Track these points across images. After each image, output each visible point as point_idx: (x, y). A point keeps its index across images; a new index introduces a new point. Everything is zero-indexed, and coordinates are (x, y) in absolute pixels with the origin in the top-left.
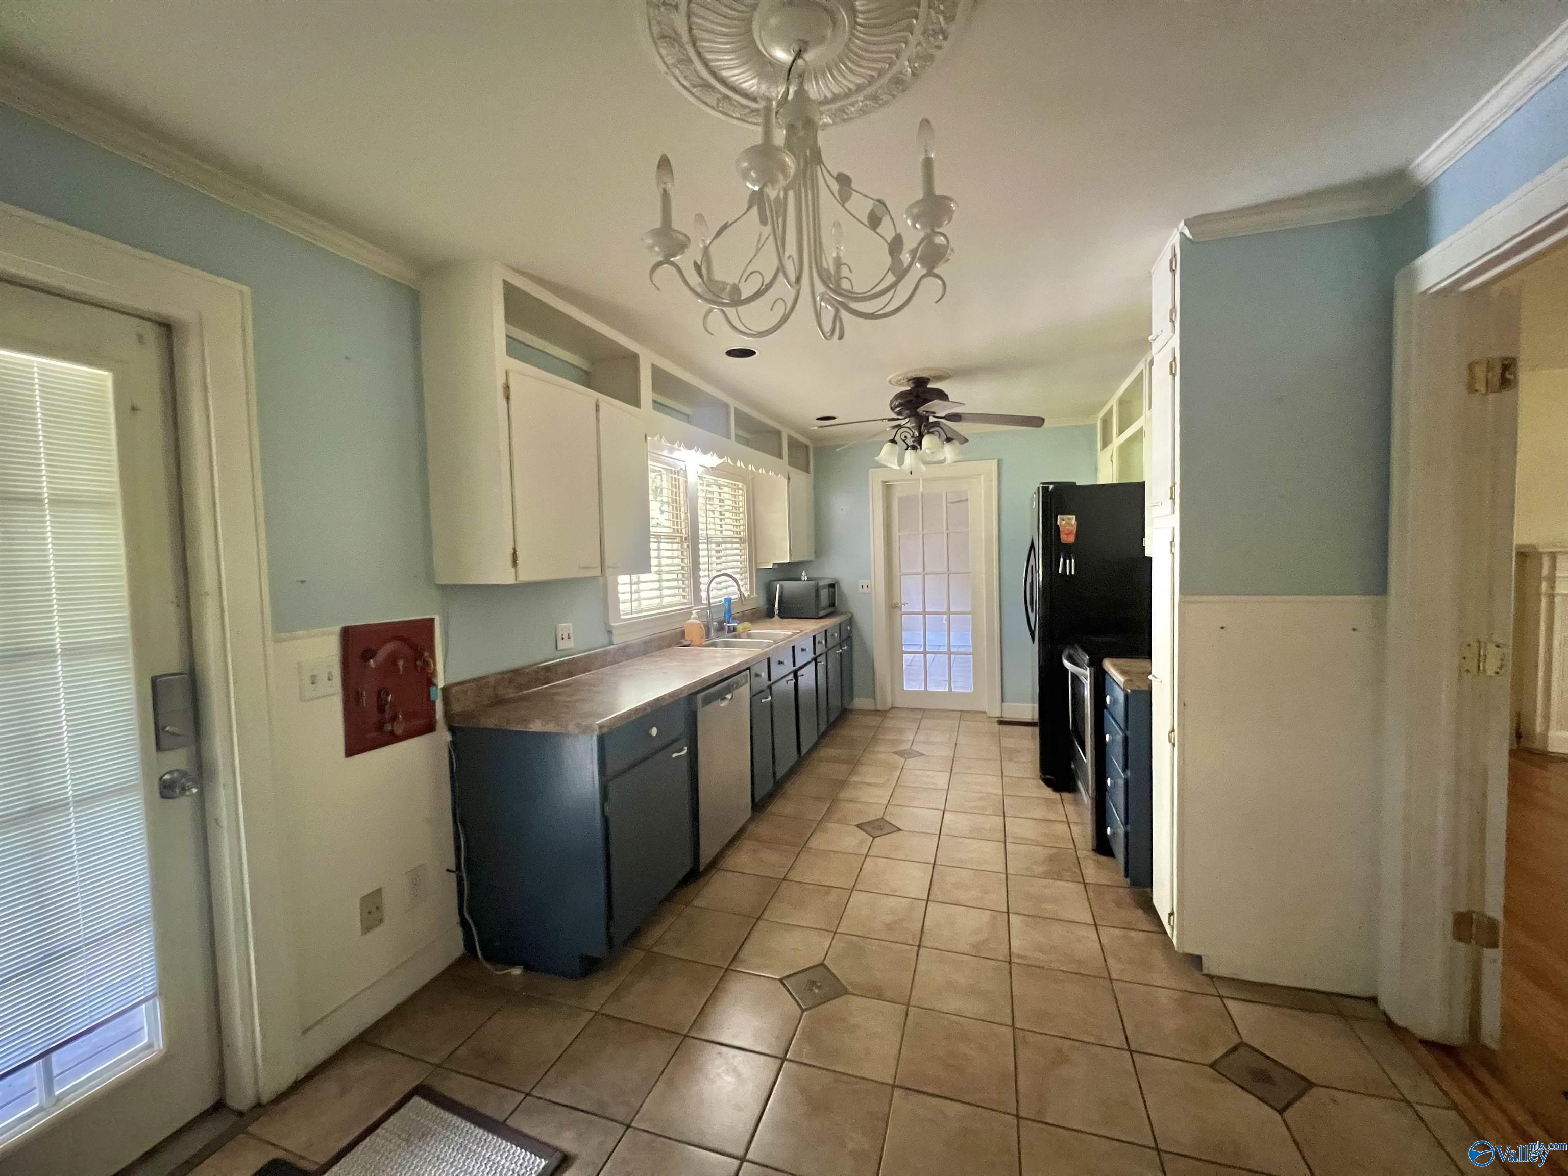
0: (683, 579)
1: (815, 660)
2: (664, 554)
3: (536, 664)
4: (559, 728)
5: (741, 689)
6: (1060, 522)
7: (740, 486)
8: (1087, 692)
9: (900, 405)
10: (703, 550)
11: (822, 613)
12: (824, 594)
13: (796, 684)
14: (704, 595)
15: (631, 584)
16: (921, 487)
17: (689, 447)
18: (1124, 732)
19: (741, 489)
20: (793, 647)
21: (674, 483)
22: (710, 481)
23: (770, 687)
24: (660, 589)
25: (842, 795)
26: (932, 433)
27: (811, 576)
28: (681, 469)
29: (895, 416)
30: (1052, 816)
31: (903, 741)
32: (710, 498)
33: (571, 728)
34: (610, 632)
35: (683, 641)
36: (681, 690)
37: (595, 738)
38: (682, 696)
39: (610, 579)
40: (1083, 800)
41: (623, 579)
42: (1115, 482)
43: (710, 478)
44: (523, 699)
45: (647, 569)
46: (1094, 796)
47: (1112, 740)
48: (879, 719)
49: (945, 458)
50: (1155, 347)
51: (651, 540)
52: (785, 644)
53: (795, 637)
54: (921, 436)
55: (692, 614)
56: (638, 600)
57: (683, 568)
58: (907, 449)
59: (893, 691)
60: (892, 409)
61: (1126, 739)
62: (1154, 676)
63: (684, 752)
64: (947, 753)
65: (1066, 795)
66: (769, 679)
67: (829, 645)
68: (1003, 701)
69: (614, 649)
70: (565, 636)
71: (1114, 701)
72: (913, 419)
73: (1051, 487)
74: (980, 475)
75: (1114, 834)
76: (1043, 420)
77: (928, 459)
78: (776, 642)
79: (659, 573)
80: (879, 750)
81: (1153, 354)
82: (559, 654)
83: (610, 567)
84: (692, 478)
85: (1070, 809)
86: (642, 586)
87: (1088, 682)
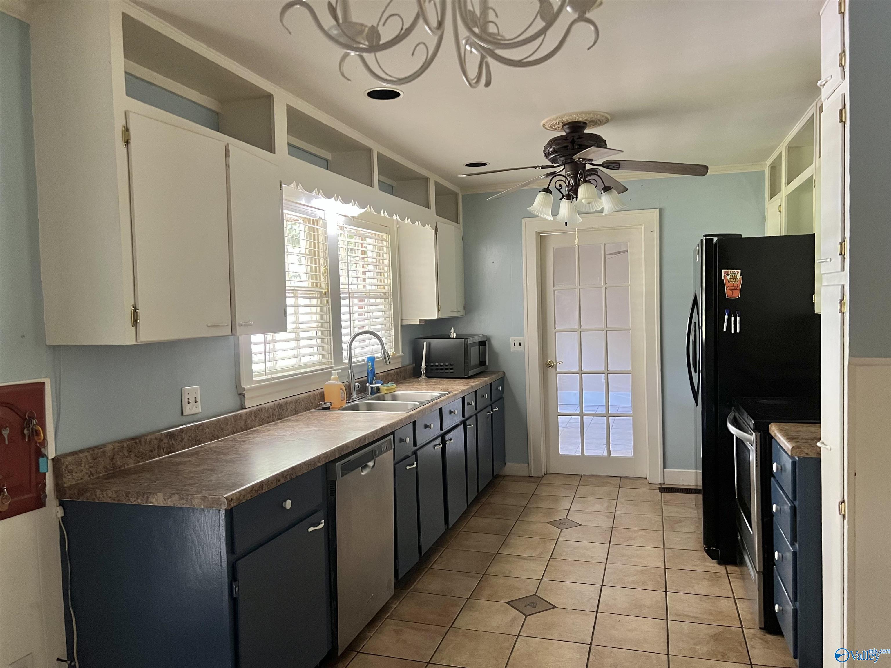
0: (323, 337)
1: (464, 422)
2: (302, 310)
3: (159, 431)
4: (184, 502)
5: (385, 455)
6: (725, 277)
7: (385, 237)
8: (753, 457)
9: (555, 151)
10: (345, 306)
11: (471, 373)
12: (474, 352)
13: (444, 449)
14: (345, 354)
15: (265, 343)
16: (577, 239)
17: (328, 196)
18: (791, 502)
19: (386, 240)
20: (441, 409)
21: (312, 233)
22: (353, 231)
23: (415, 453)
24: (297, 348)
25: (491, 570)
26: (589, 182)
27: (459, 333)
28: (321, 218)
29: (550, 164)
30: (716, 591)
31: (557, 510)
32: (352, 250)
33: (196, 502)
34: (242, 396)
35: (323, 403)
36: (319, 458)
37: (223, 512)
38: (319, 465)
39: (242, 338)
40: (750, 574)
41: (257, 338)
42: (783, 235)
43: (353, 229)
44: (144, 469)
45: (283, 328)
46: (762, 570)
47: (779, 511)
48: (533, 486)
49: (603, 208)
50: (825, 92)
51: (287, 295)
52: (432, 406)
53: (443, 398)
54: (577, 185)
55: (332, 374)
56: (274, 360)
57: (322, 326)
58: (561, 199)
59: (548, 457)
60: (546, 156)
61: (794, 509)
62: (823, 443)
63: (322, 525)
64: (605, 522)
65: (730, 568)
66: (415, 444)
67: (479, 408)
68: (664, 467)
69: (246, 413)
70: (192, 400)
71: (781, 469)
72: (567, 166)
73: (715, 239)
74: (641, 225)
75: (782, 611)
76: (706, 168)
77: (584, 210)
78: (422, 403)
79: (297, 331)
80: (532, 520)
81: (822, 99)
82: (185, 419)
83: (240, 325)
84: (333, 230)
85: (736, 584)
86: (278, 346)
87: (754, 448)
